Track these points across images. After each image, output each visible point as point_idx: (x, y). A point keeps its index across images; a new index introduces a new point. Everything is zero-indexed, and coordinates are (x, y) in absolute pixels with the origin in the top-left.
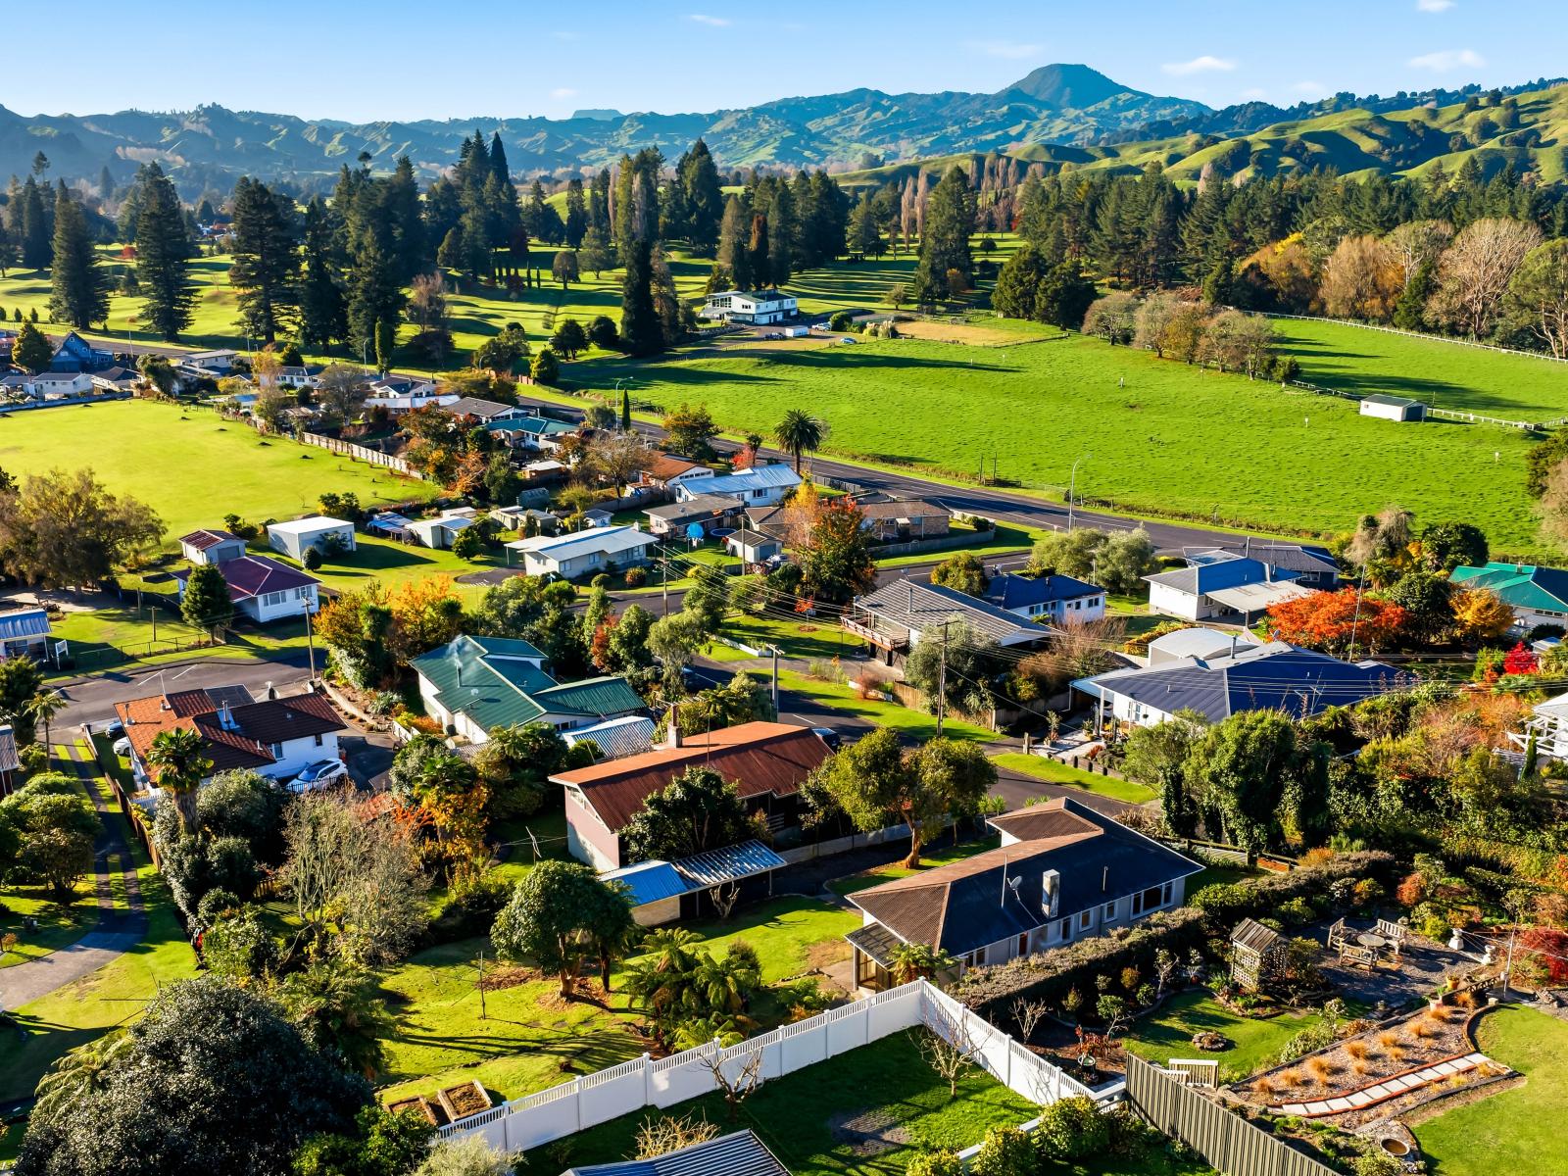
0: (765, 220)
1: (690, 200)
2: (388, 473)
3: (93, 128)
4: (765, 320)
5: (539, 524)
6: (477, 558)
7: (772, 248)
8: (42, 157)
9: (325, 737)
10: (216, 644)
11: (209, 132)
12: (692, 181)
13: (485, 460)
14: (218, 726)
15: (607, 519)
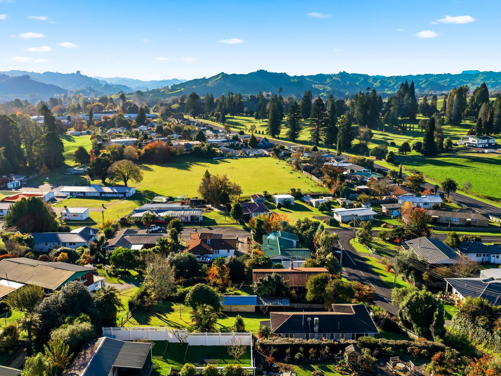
0: (493, 112)
1: (476, 104)
2: (317, 184)
3: (308, 79)
4: (481, 146)
5: (347, 204)
6: (325, 212)
7: (495, 121)
8: (281, 89)
9: (230, 250)
10: (238, 224)
11: (340, 80)
12: (477, 97)
13: (341, 184)
14: (206, 243)
15: (369, 206)
